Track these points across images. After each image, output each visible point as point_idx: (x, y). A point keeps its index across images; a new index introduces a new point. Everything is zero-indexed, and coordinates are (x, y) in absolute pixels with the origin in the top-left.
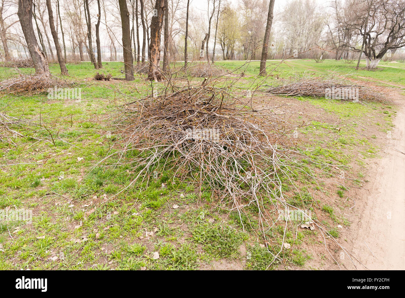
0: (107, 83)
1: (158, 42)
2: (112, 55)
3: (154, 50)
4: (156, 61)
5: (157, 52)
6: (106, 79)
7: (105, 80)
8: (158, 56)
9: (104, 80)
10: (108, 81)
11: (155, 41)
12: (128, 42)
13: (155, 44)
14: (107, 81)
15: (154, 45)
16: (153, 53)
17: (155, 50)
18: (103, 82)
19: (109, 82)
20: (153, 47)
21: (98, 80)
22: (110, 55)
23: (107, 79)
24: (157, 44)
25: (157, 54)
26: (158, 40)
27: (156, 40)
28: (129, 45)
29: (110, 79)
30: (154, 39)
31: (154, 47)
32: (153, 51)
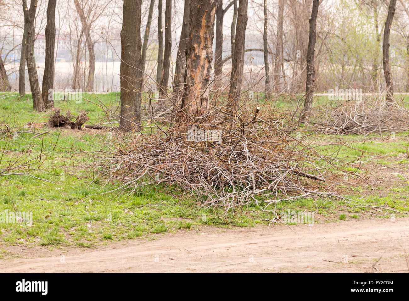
0: (76, 133)
1: (206, 39)
2: (82, 71)
3: (194, 58)
4: (199, 85)
5: (202, 63)
6: (73, 126)
7: (73, 128)
8: (205, 72)
9: (70, 127)
10: (78, 130)
11: (199, 37)
12: (134, 40)
13: (199, 43)
14: (76, 130)
15: (195, 46)
16: (194, 64)
17: (198, 57)
18: (67, 131)
19: (80, 131)
20: (194, 49)
21: (56, 126)
22: (72, 71)
23: (77, 126)
24: (203, 44)
25: (203, 67)
26: (206, 33)
27: (202, 34)
28: (135, 47)
29: (83, 127)
30: (196, 32)
31: (197, 51)
32: (193, 61)
